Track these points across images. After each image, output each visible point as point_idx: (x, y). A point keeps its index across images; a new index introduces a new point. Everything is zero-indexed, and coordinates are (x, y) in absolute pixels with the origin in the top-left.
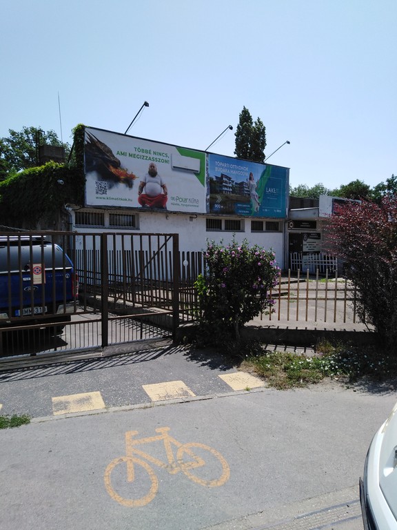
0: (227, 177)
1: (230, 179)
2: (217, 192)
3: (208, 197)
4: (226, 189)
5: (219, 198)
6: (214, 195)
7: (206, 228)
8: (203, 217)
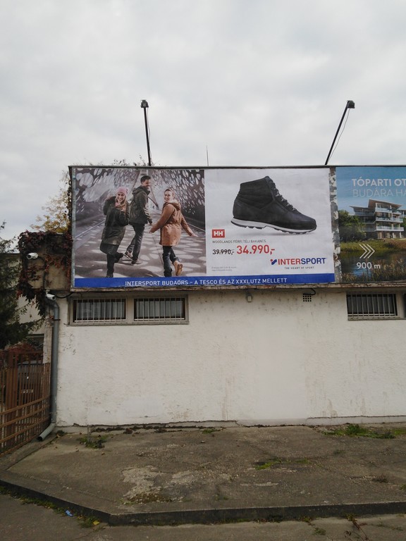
0: (385, 205)
1: (395, 208)
2: (358, 238)
3: (339, 249)
4: (385, 229)
5: (367, 248)
6: (352, 245)
7: (349, 313)
8: (338, 291)
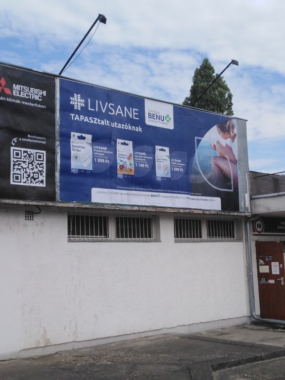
7: (69, 234)
8: (60, 211)
